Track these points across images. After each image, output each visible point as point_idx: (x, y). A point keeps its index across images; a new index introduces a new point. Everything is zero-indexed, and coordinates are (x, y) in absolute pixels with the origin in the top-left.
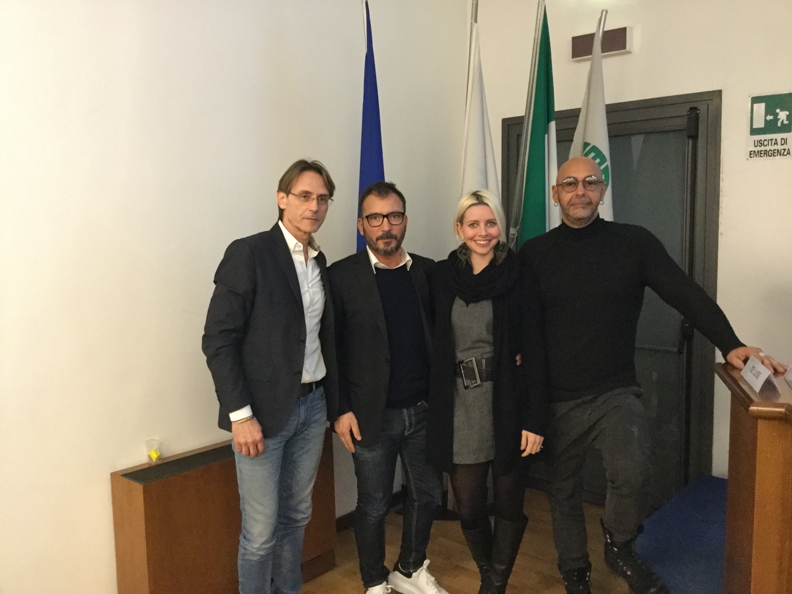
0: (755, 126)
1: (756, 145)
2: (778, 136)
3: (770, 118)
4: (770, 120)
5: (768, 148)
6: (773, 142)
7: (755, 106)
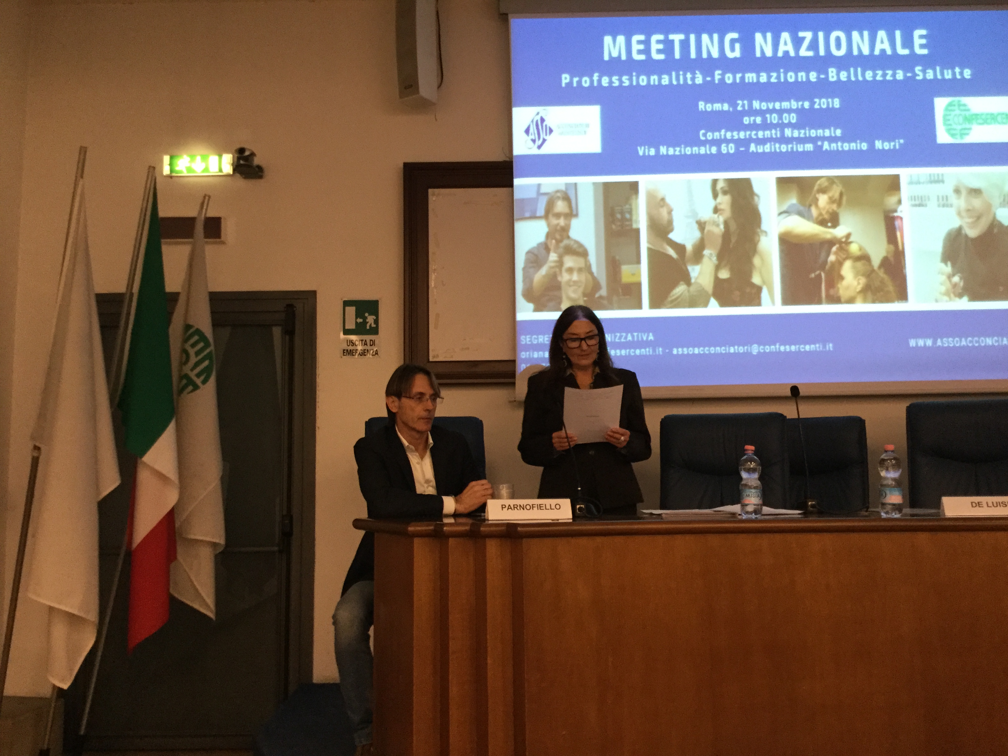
0: (346, 328)
1: (349, 344)
2: (368, 338)
3: (360, 320)
5: (358, 347)
6: (363, 342)
7: (347, 308)
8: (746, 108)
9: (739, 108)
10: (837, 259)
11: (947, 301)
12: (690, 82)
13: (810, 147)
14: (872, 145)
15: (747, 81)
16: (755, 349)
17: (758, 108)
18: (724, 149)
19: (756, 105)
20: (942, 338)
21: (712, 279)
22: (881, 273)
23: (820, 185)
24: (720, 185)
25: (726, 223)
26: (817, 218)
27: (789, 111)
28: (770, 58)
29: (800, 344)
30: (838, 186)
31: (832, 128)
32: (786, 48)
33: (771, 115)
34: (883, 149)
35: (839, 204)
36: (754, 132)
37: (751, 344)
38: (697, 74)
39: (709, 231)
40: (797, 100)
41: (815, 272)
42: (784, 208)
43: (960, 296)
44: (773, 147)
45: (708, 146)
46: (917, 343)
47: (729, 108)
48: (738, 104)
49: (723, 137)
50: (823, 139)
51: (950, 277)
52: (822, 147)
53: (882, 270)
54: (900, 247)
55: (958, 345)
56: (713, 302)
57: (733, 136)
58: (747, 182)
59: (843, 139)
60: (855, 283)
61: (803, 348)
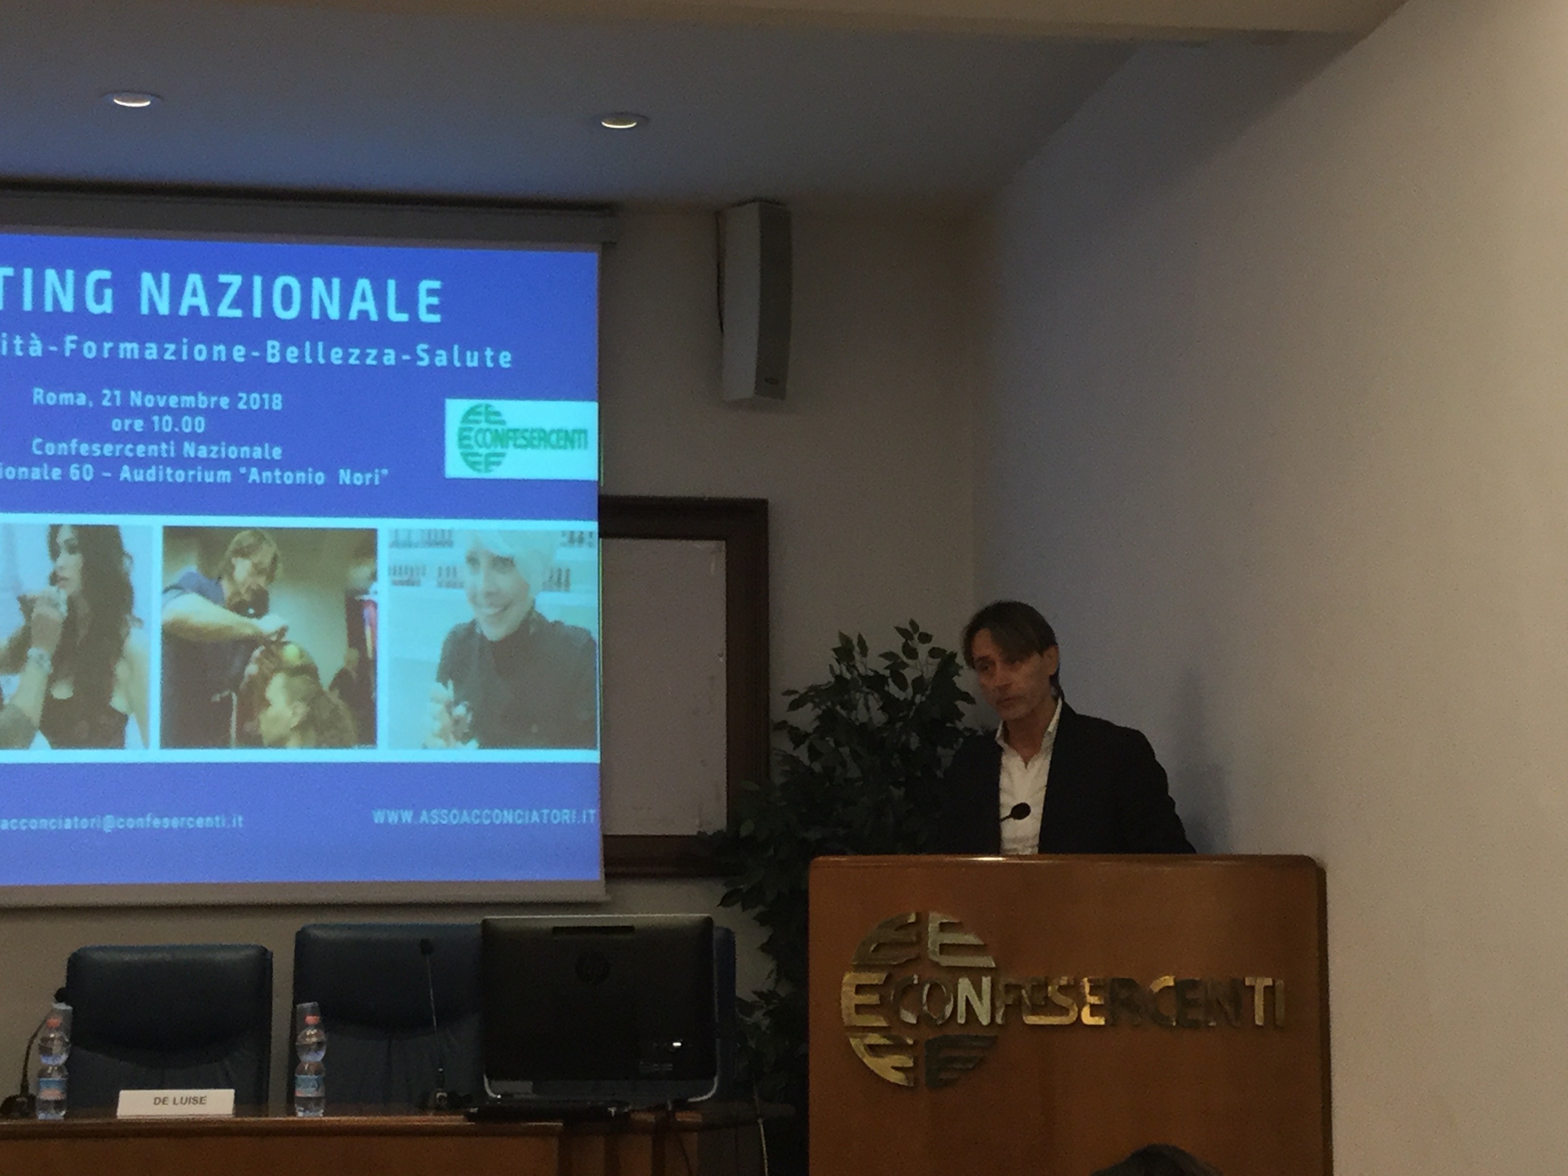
8: (118, 402)
9: (106, 403)
10: (260, 669)
11: (442, 748)
12: (19, 353)
13: (226, 477)
14: (332, 476)
15: (122, 356)
16: (109, 823)
17: (139, 403)
18: (74, 473)
19: (136, 398)
20: (429, 811)
21: (41, 700)
22: (335, 697)
23: (239, 543)
24: (64, 536)
25: (71, 602)
26: (230, 600)
27: (194, 412)
28: (164, 316)
29: (187, 816)
30: (270, 546)
31: (267, 446)
32: (194, 301)
33: (161, 416)
34: (353, 485)
35: (271, 578)
36: (129, 446)
37: (103, 816)
38: (32, 338)
39: (39, 616)
40: (208, 393)
41: (220, 691)
42: (175, 579)
43: (465, 738)
44: (161, 473)
45: (45, 466)
46: (386, 818)
47: (87, 400)
48: (105, 395)
49: (73, 453)
50: (250, 462)
51: (450, 707)
52: (246, 476)
53: (337, 692)
54: (370, 655)
55: (455, 822)
56: (40, 739)
57: (91, 451)
58: (112, 532)
59: (283, 465)
60: (289, 713)
61: (191, 822)
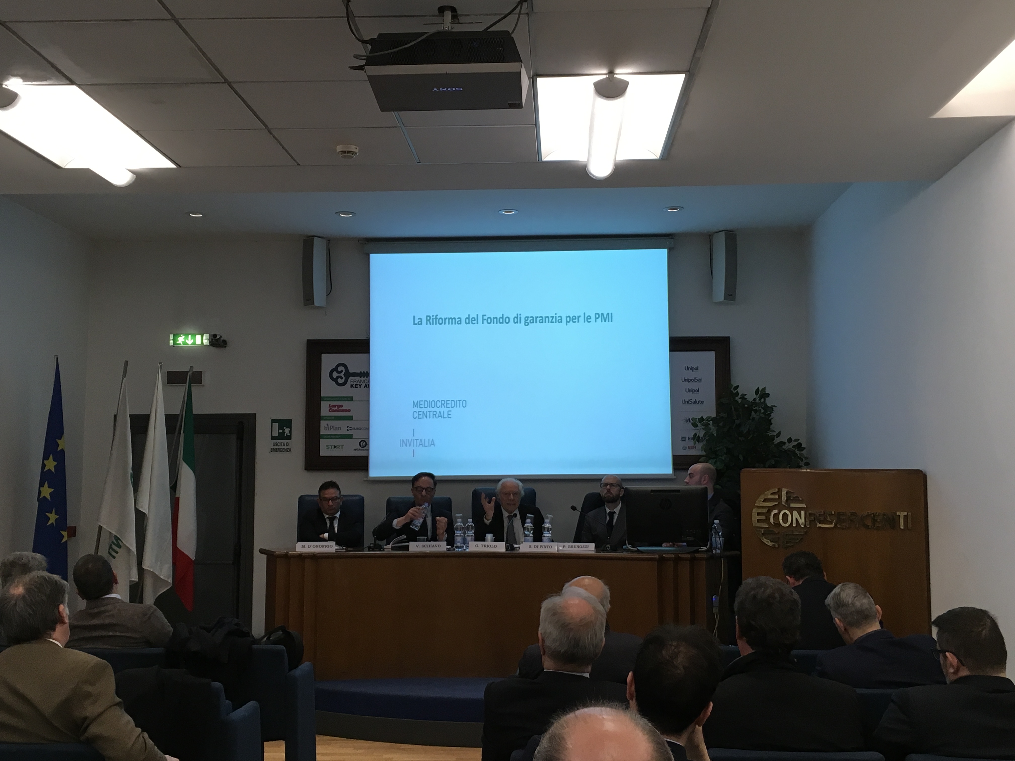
0: (273, 435)
1: (274, 445)
2: (285, 441)
3: (281, 431)
4: (281, 432)
5: (280, 447)
6: (283, 444)
7: (273, 424)
